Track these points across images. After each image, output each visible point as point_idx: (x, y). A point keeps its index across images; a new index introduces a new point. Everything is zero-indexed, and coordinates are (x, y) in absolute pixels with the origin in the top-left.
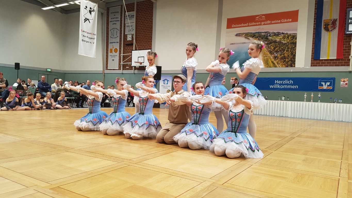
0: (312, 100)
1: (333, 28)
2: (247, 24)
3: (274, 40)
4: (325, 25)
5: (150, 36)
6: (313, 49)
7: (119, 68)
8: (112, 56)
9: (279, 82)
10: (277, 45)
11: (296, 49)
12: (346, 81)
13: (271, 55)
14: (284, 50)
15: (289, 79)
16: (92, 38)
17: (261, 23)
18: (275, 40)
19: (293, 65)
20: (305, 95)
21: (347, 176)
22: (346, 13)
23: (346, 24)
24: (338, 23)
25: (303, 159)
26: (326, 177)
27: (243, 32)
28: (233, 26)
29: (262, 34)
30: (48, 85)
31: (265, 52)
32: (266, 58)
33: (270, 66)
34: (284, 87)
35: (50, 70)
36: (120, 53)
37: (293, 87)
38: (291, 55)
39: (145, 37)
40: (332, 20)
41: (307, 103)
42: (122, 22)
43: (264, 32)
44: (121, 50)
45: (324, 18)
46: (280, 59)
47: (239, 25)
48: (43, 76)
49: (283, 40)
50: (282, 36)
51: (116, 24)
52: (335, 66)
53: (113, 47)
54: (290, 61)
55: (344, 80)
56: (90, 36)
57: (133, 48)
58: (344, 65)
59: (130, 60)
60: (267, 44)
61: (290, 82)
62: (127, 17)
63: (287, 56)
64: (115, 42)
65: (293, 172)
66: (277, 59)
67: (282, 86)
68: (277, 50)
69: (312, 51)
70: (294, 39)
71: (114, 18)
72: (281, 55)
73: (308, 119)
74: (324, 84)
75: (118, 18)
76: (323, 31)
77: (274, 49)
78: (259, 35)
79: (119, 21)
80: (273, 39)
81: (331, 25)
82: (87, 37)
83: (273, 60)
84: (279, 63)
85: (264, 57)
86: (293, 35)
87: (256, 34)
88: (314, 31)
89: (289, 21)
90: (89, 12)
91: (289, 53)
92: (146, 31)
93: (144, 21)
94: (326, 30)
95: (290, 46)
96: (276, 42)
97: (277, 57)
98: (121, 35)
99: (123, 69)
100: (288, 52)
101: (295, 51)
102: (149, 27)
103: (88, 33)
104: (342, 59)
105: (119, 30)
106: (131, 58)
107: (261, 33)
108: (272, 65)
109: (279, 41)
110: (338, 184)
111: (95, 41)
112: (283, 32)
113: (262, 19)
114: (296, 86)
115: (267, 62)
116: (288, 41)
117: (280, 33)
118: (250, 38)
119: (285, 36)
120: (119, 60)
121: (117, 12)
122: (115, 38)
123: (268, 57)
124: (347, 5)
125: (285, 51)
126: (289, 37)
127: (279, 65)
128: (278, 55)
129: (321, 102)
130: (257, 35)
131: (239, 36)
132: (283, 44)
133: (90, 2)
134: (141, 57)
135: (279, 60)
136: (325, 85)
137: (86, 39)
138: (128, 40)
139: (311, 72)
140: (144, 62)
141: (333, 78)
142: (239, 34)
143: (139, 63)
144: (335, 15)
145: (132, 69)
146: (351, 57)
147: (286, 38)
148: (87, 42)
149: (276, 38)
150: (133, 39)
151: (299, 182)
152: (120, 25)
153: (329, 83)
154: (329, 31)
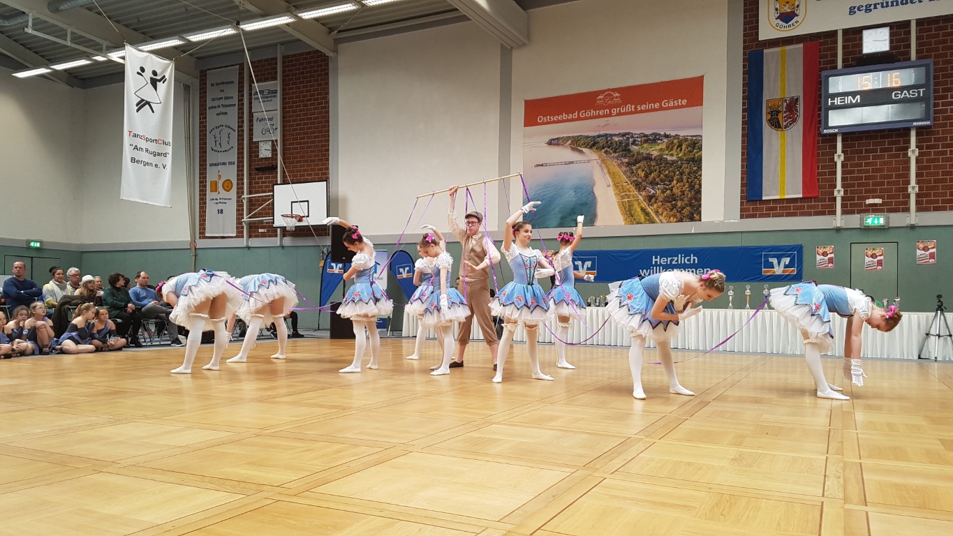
0: (748, 305)
1: (789, 120)
2: (576, 114)
3: (644, 155)
4: (771, 113)
5: (322, 146)
6: (743, 173)
7: (238, 232)
8: (217, 199)
9: (662, 261)
10: (654, 167)
11: (701, 175)
12: (828, 252)
13: (639, 191)
14: (672, 178)
15: (687, 252)
16: (159, 154)
17: (610, 111)
18: (646, 154)
19: (695, 215)
21: (841, 495)
22: (820, 83)
23: (820, 109)
24: (800, 107)
25: (732, 457)
26: (790, 500)
27: (565, 136)
28: (541, 119)
29: (614, 138)
30: (32, 285)
31: (622, 186)
32: (626, 200)
33: (637, 220)
35: (38, 245)
36: (240, 192)
38: (690, 191)
39: (310, 147)
40: (786, 101)
41: (737, 312)
42: (243, 109)
43: (619, 134)
44: (243, 184)
45: (766, 97)
46: (662, 202)
47: (555, 118)
48: (17, 263)
49: (667, 152)
50: (665, 143)
51: (226, 113)
52: (800, 216)
53: (220, 176)
54: (687, 205)
55: (825, 250)
56: (153, 147)
57: (277, 178)
58: (823, 213)
59: (270, 211)
60: (629, 164)
61: (689, 260)
62: (256, 96)
63: (679, 193)
64: (224, 164)
65: (710, 490)
66: (655, 202)
68: (655, 180)
69: (742, 179)
70: (695, 150)
71: (222, 98)
72: (663, 192)
73: (740, 352)
74: (775, 261)
75: (232, 98)
76: (767, 129)
77: (647, 176)
78: (607, 142)
79: (235, 105)
80: (642, 151)
81: (785, 112)
82: (147, 150)
83: (644, 204)
84: (660, 213)
85: (623, 197)
86: (691, 140)
87: (600, 139)
88: (743, 129)
89: (680, 104)
90: (150, 84)
91: (684, 186)
92: (311, 133)
93: (304, 106)
94: (773, 125)
95: (686, 168)
96: (651, 159)
97: (654, 196)
98: (243, 144)
99: (250, 236)
100: (682, 184)
101: (698, 179)
102: (319, 123)
103: (148, 140)
104: (816, 199)
105: (234, 131)
106: (273, 204)
107: (611, 135)
108: (643, 219)
109: (658, 156)
111: (168, 161)
112: (668, 133)
113: (612, 100)
115: (630, 210)
116: (680, 155)
117: (660, 134)
118: (584, 150)
119: (673, 142)
120: (237, 210)
121: (227, 83)
122: (226, 151)
123: (631, 199)
124: (820, 62)
125: (675, 182)
126: (682, 145)
127: (661, 217)
128: (657, 191)
130: (602, 141)
131: (557, 145)
132: (667, 163)
133: (151, 58)
134: (297, 202)
135: (660, 204)
136: (779, 264)
137: (144, 156)
138: (261, 156)
139: (742, 232)
140: (308, 216)
141: (797, 246)
142: (556, 139)
143: (296, 217)
144: (795, 89)
145: (276, 236)
146: (839, 191)
147: (675, 147)
148: (146, 164)
149: (651, 149)
150: (276, 154)
151: (724, 516)
152: (239, 118)
153: (788, 259)
154: (780, 127)
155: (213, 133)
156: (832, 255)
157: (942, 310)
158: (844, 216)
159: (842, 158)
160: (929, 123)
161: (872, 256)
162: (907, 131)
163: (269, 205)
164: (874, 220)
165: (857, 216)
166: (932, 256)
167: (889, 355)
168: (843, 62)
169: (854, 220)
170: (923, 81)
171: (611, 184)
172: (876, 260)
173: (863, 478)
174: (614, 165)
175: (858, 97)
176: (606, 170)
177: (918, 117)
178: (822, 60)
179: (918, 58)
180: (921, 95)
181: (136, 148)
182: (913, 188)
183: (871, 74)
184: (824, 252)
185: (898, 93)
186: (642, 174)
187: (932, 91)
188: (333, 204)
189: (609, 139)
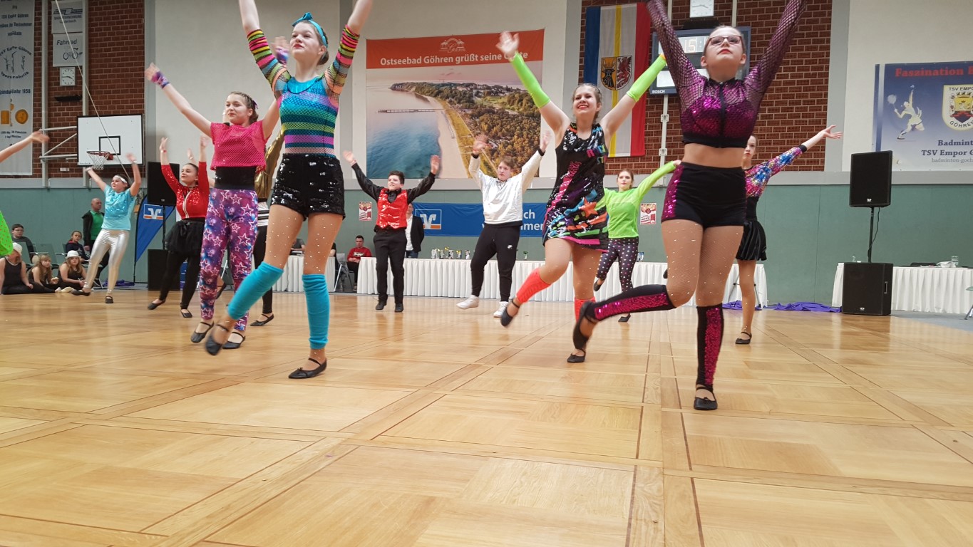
1: (623, 80)
2: (420, 59)
3: (487, 108)
4: (606, 72)
5: (136, 75)
7: (35, 171)
8: (8, 133)
10: (496, 120)
12: (651, 209)
14: (513, 132)
17: (454, 60)
18: (490, 107)
24: (633, 67)
27: (410, 81)
28: (384, 61)
29: (458, 88)
31: (466, 138)
36: (37, 124)
37: (535, 227)
38: (529, 146)
39: (122, 76)
42: (40, 29)
43: (463, 85)
44: (41, 115)
45: (601, 55)
47: (399, 62)
49: (508, 106)
50: (507, 97)
51: (20, 34)
53: (12, 106)
57: (81, 109)
59: (74, 146)
60: (472, 116)
61: (527, 215)
62: (57, 16)
63: (520, 149)
64: (18, 92)
65: (542, 400)
66: (498, 157)
68: (497, 134)
71: (15, 16)
72: (505, 147)
75: (27, 16)
77: (490, 129)
78: (451, 92)
80: (485, 103)
81: (618, 71)
83: (487, 158)
87: (444, 88)
91: (524, 141)
92: (123, 60)
93: (114, 29)
94: (607, 84)
95: (526, 123)
96: (494, 113)
97: (496, 150)
98: (40, 70)
99: (50, 176)
100: (522, 139)
102: (132, 48)
104: (643, 158)
105: (30, 54)
106: (77, 139)
107: (456, 85)
109: (500, 109)
110: (639, 418)
112: (509, 87)
113: (456, 48)
116: (521, 110)
117: (501, 87)
118: (429, 98)
119: (514, 96)
122: (19, 77)
125: (516, 137)
126: (522, 100)
128: (499, 145)
130: (446, 90)
131: (402, 90)
132: (509, 118)
134: (106, 137)
138: (62, 84)
140: (119, 154)
142: (400, 84)
143: (105, 154)
144: (628, 49)
145: (81, 176)
146: (663, 150)
149: (494, 102)
150: (82, 84)
151: (555, 418)
152: (35, 39)
154: (613, 86)
155: (4, 55)
156: (655, 212)
159: (668, 119)
163: (72, 140)
171: (456, 135)
173: (678, 389)
174: (458, 115)
176: (450, 121)
183: (697, 37)
186: (485, 127)
188: (149, 141)
189: (453, 88)
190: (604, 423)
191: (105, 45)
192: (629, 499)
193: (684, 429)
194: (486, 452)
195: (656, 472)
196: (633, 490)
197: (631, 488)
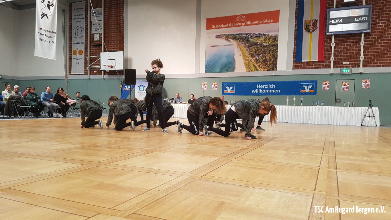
0: (294, 104)
1: (314, 29)
2: (228, 25)
3: (255, 43)
4: (306, 26)
5: (121, 36)
6: (294, 51)
7: (85, 72)
8: (76, 58)
9: (261, 87)
10: (259, 47)
11: (277, 51)
12: (327, 84)
13: (253, 58)
14: (266, 52)
15: (271, 83)
16: (51, 37)
17: (242, 24)
18: (256, 42)
19: (275, 68)
20: (288, 99)
21: (327, 166)
22: (326, 14)
23: (326, 25)
24: (318, 23)
25: (284, 154)
26: (306, 167)
27: (223, 34)
28: (213, 26)
31: (246, 55)
32: (247, 61)
33: (251, 70)
34: (266, 92)
35: (0, 77)
36: (86, 55)
37: (275, 91)
38: (273, 58)
39: (116, 36)
40: (312, 21)
41: (290, 107)
42: (87, 20)
43: (245, 34)
44: (87, 52)
45: (305, 19)
47: (219, 26)
49: (264, 42)
50: (263, 38)
51: (80, 22)
52: (317, 68)
53: (77, 48)
54: (271, 64)
55: (326, 82)
56: (48, 34)
57: (101, 49)
58: (326, 68)
59: (99, 63)
60: (249, 46)
61: (272, 86)
62: (93, 14)
63: (269, 59)
64: (79, 43)
65: (274, 164)
66: (259, 62)
67: (265, 91)
68: (259, 53)
69: (294, 53)
70: (275, 41)
71: (78, 15)
72: (262, 58)
73: (290, 123)
74: (306, 87)
75: (83, 15)
76: (304, 32)
77: (256, 51)
78: (240, 37)
79: (84, 18)
80: (254, 41)
81: (312, 26)
82: (46, 35)
83: (254, 63)
84: (261, 67)
85: (246, 60)
86: (274, 37)
87: (237, 36)
88: (295, 32)
89: (270, 21)
90: (47, 7)
91: (271, 56)
92: (116, 30)
93: (113, 19)
94: (307, 31)
95: (272, 48)
96: (258, 45)
97: (259, 60)
98: (87, 35)
99: (90, 74)
100: (270, 55)
101: (276, 53)
103: (46, 31)
104: (323, 62)
105: (84, 29)
106: (100, 60)
107: (242, 34)
108: (254, 69)
109: (261, 43)
110: (317, 173)
111: (55, 40)
112: (264, 34)
113: (242, 19)
114: (278, 90)
115: (249, 66)
116: (269, 43)
117: (261, 34)
118: (231, 40)
119: (266, 37)
120: (85, 63)
121: (81, 8)
122: (80, 38)
123: (249, 61)
124: (327, 5)
125: (267, 54)
126: (270, 39)
127: (261, 69)
128: (259, 58)
129: (303, 105)
130: (238, 37)
131: (220, 38)
132: (264, 46)
134: (110, 60)
135: (261, 63)
136: (307, 88)
137: (44, 38)
138: (95, 40)
139: (293, 75)
140: (115, 66)
141: (315, 81)
142: (219, 35)
143: (110, 66)
144: (316, 16)
145: (101, 74)
146: (332, 58)
147: (268, 40)
148: (45, 41)
149: (258, 40)
150: (101, 39)
151: (279, 172)
152: (86, 24)
153: (311, 86)
154: (310, 32)
155: (75, 30)
156: (329, 85)
157: (371, 106)
158: (334, 69)
159: (334, 45)
160: (369, 31)
161: (344, 85)
162: (361, 34)
163: (98, 61)
164: (346, 70)
165: (339, 69)
166: (368, 85)
167: (349, 124)
168: (336, 5)
169: (338, 71)
170: (367, 14)
171: (241, 54)
172: (346, 87)
173: (336, 161)
174: (242, 46)
175: (341, 20)
176: (239, 49)
177: (365, 28)
178: (328, 4)
179: (366, 4)
180: (367, 19)
181: (41, 34)
182: (362, 58)
183: (347, 10)
184: (325, 83)
185: (357, 19)
186: (254, 51)
187: (371, 18)
188: (125, 61)
189: (241, 35)
190: (301, 175)
191: (110, 25)
192: (310, 208)
193: (337, 179)
194: (248, 185)
195: (323, 197)
196: (312, 204)
197: (311, 203)
